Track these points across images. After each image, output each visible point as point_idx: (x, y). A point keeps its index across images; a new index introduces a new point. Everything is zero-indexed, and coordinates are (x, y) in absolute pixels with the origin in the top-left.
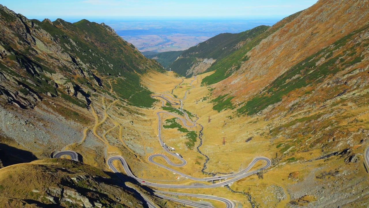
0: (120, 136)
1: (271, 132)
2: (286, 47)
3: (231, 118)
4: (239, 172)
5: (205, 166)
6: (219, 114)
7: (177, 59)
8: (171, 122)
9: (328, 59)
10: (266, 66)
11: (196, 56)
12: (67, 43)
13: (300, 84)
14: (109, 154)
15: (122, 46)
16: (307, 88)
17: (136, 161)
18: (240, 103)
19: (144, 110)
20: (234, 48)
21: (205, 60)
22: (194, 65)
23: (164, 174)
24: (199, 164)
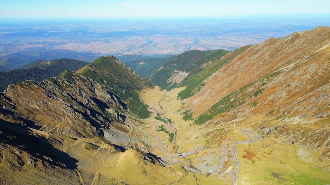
0: (140, 137)
1: (206, 134)
2: (222, 85)
3: (191, 126)
4: (190, 152)
5: (177, 150)
6: (185, 123)
7: (160, 69)
8: (161, 128)
9: (235, 99)
10: (211, 95)
11: (174, 67)
12: (103, 84)
13: (222, 111)
14: (139, 146)
15: (126, 72)
16: (224, 114)
17: (149, 148)
18: (196, 117)
19: (146, 120)
20: (200, 67)
21: (181, 73)
22: (173, 76)
23: (161, 153)
24: (175, 149)
